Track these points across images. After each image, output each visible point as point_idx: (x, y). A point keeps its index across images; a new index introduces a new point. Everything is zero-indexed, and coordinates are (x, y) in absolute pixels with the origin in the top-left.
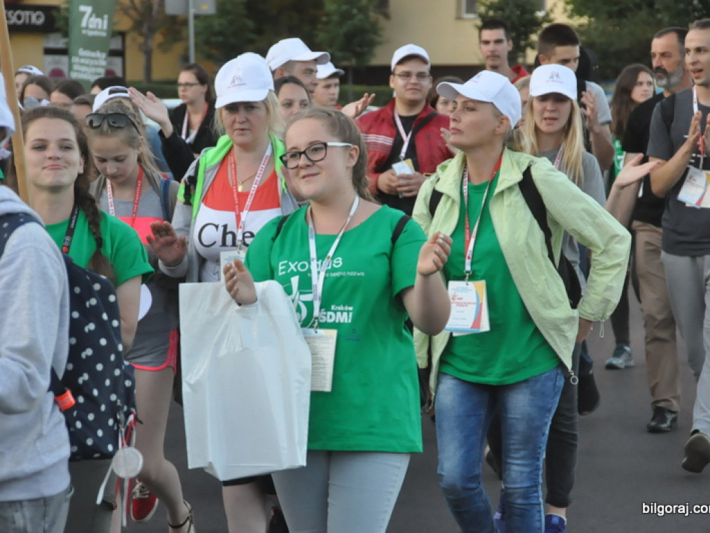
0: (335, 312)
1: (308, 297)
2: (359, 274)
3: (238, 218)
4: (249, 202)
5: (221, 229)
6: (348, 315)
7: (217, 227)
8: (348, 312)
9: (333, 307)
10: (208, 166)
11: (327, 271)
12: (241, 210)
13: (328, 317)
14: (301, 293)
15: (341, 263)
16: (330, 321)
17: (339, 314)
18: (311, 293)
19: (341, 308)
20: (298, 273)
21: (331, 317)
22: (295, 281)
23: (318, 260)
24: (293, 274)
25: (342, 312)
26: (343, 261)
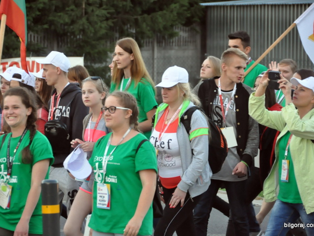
0: (111, 178)
1: (102, 171)
2: (118, 164)
3: (160, 135)
4: (166, 129)
5: (155, 139)
6: (115, 180)
7: (154, 138)
8: (115, 178)
9: (110, 176)
10: (160, 111)
11: (108, 161)
12: (162, 132)
13: (109, 179)
14: (99, 170)
15: (112, 158)
16: (109, 181)
17: (112, 178)
18: (102, 170)
19: (112, 177)
20: (99, 161)
21: (109, 180)
22: (97, 164)
23: (106, 156)
24: (97, 162)
25: (113, 178)
26: (113, 158)
